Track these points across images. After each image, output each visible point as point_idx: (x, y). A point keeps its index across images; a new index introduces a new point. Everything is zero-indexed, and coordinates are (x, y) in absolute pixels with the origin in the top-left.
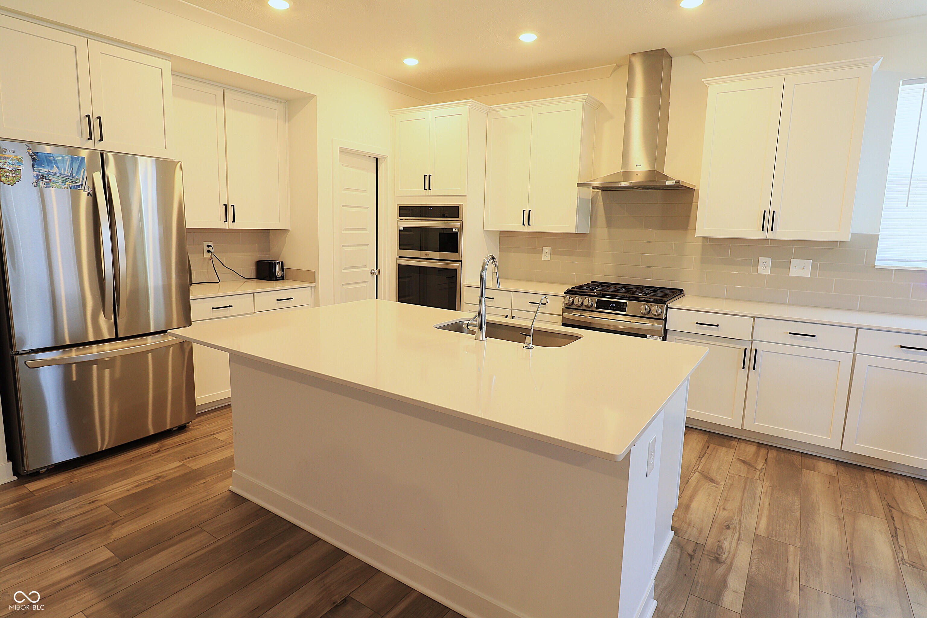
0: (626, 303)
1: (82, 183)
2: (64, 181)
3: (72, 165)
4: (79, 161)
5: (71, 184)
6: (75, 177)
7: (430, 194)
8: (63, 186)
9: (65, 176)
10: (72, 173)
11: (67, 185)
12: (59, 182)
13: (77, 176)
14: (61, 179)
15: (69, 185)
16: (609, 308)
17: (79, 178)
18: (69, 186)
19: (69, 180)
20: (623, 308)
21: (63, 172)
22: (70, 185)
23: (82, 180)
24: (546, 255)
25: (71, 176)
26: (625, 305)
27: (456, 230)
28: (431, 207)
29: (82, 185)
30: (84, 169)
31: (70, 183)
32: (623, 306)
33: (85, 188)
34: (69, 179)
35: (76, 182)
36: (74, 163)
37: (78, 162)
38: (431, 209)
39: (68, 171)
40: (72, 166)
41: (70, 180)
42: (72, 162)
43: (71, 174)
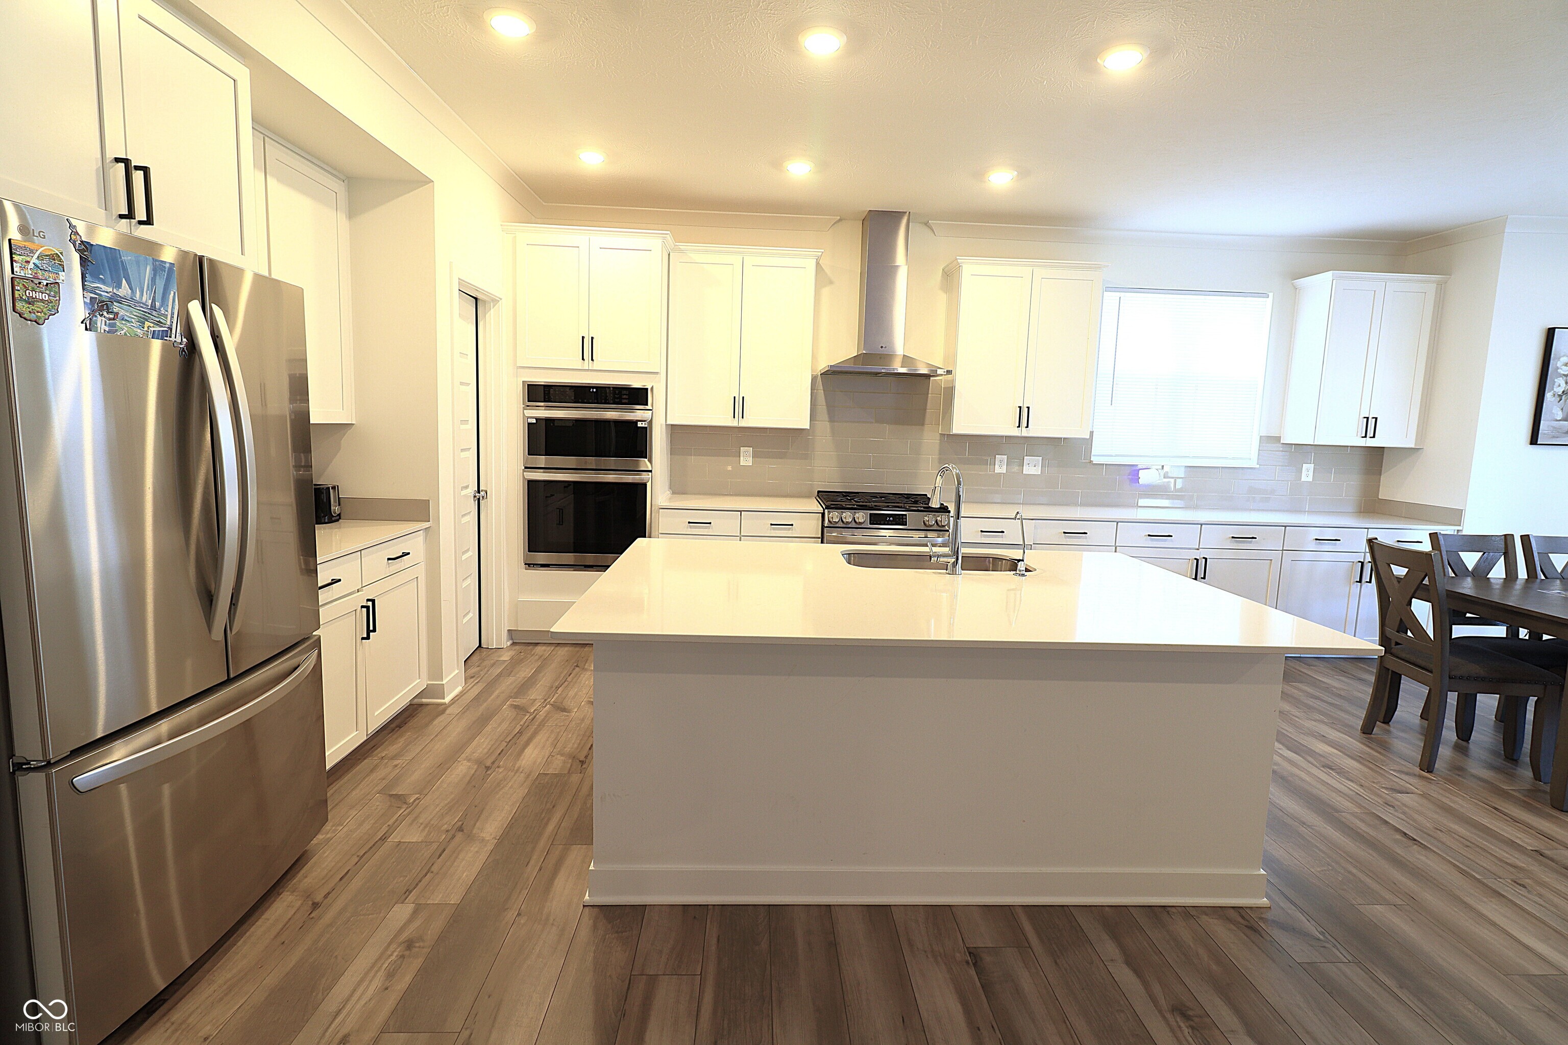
0: (906, 515)
1: (171, 325)
2: (140, 317)
3: (153, 280)
4: (165, 271)
5: (153, 327)
6: (159, 309)
7: (593, 366)
8: (139, 331)
9: (142, 307)
10: (154, 300)
11: (146, 329)
12: (133, 320)
13: (162, 309)
14: (135, 314)
15: (150, 328)
16: (886, 523)
17: (166, 313)
18: (150, 331)
19: (150, 316)
20: (903, 521)
21: (140, 298)
22: (152, 329)
23: (171, 319)
24: (746, 459)
25: (153, 307)
26: (904, 517)
27: (644, 424)
28: (593, 388)
29: (171, 330)
30: (174, 293)
31: (152, 325)
32: (903, 519)
33: (175, 338)
34: (149, 313)
35: (161, 323)
36: (158, 277)
37: (164, 275)
38: (595, 390)
39: (147, 294)
40: (155, 284)
41: (152, 317)
42: (155, 275)
43: (152, 303)
